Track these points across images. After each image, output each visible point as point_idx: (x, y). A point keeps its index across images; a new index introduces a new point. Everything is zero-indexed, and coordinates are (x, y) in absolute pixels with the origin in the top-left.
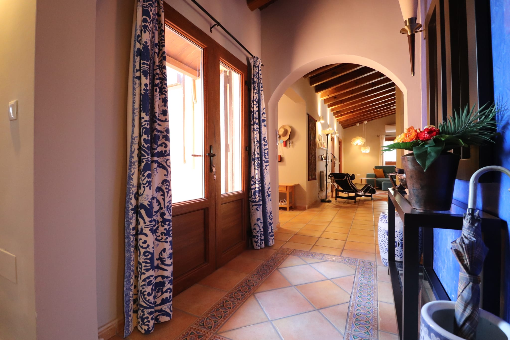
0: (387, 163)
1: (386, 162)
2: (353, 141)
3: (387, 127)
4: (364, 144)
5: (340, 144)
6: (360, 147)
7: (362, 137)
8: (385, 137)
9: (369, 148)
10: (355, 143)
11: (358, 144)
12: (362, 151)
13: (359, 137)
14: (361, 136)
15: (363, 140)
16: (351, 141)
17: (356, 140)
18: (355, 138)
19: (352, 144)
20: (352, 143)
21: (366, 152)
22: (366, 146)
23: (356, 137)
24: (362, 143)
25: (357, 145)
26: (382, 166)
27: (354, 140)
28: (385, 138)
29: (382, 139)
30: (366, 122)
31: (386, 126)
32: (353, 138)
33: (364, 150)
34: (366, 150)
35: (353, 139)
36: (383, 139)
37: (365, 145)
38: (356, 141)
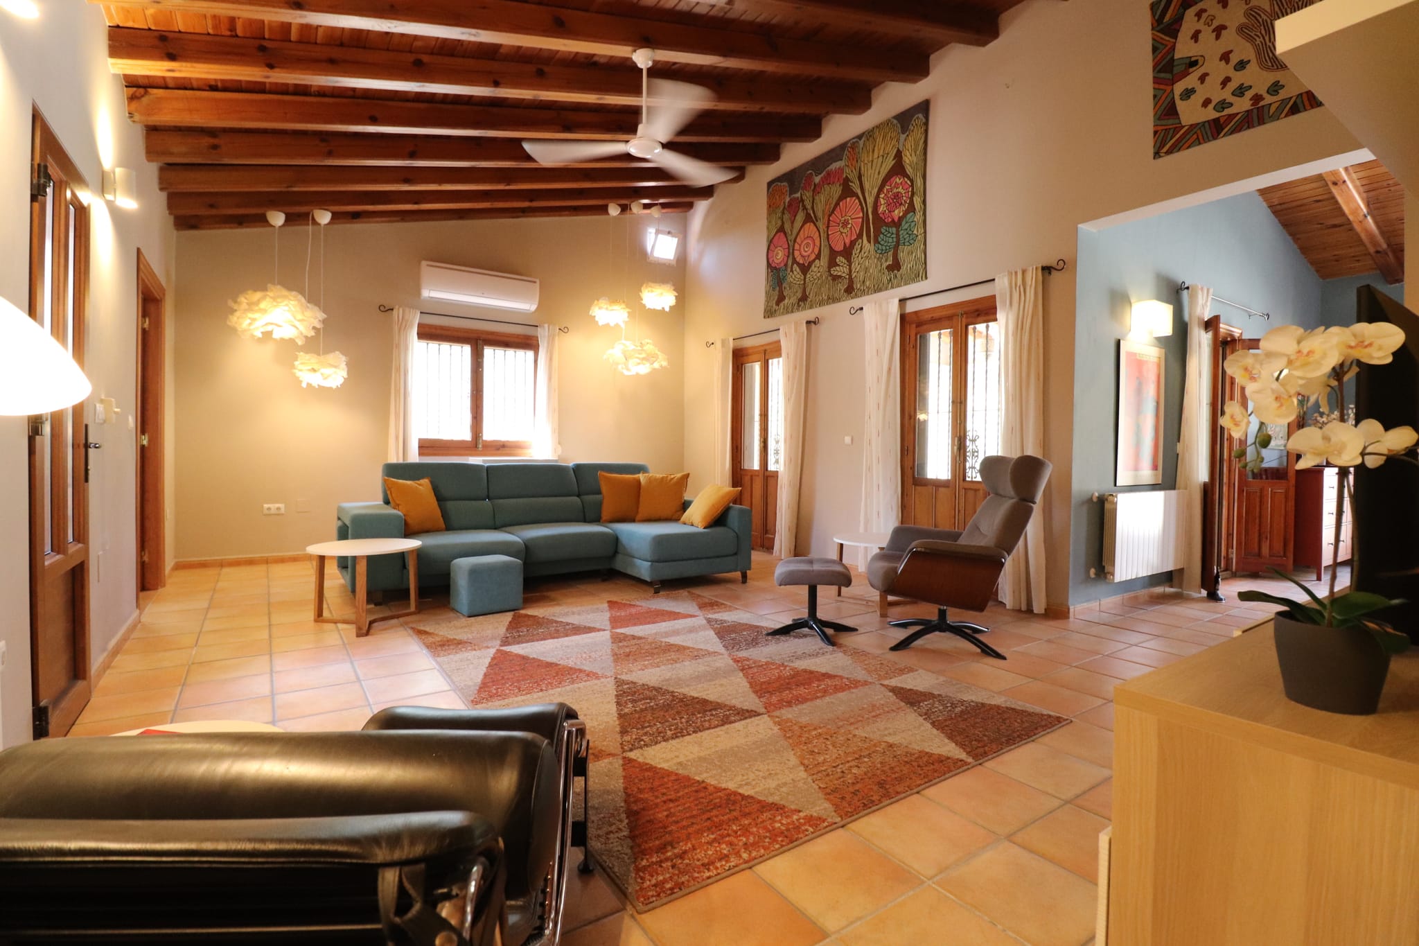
0: (427, 446)
1: (420, 441)
2: (244, 306)
3: (427, 270)
4: (312, 333)
5: (145, 313)
6: (288, 350)
7: (302, 292)
8: (416, 319)
9: (343, 365)
10: (256, 324)
11: (276, 335)
12: (298, 374)
13: (285, 292)
14: (292, 283)
15: (308, 314)
16: (233, 311)
17: (263, 305)
18: (258, 295)
19: (234, 330)
20: (233, 319)
21: (327, 384)
22: (327, 351)
23: (264, 289)
24: (302, 328)
25: (267, 335)
26: (401, 461)
27: (252, 306)
28: (420, 325)
29: (404, 327)
30: (324, 217)
31: (424, 263)
32: (243, 290)
33: (314, 370)
34: (328, 371)
35: (242, 299)
36: (411, 326)
37: (318, 343)
38: (264, 311)
